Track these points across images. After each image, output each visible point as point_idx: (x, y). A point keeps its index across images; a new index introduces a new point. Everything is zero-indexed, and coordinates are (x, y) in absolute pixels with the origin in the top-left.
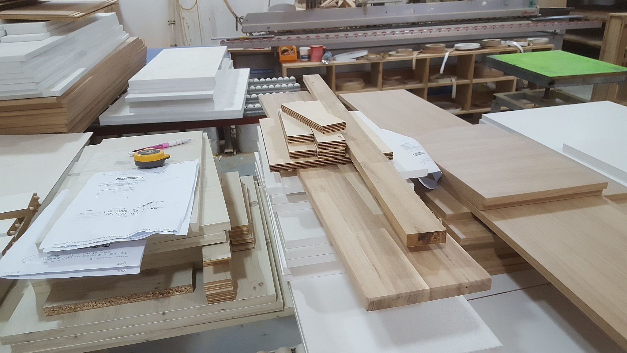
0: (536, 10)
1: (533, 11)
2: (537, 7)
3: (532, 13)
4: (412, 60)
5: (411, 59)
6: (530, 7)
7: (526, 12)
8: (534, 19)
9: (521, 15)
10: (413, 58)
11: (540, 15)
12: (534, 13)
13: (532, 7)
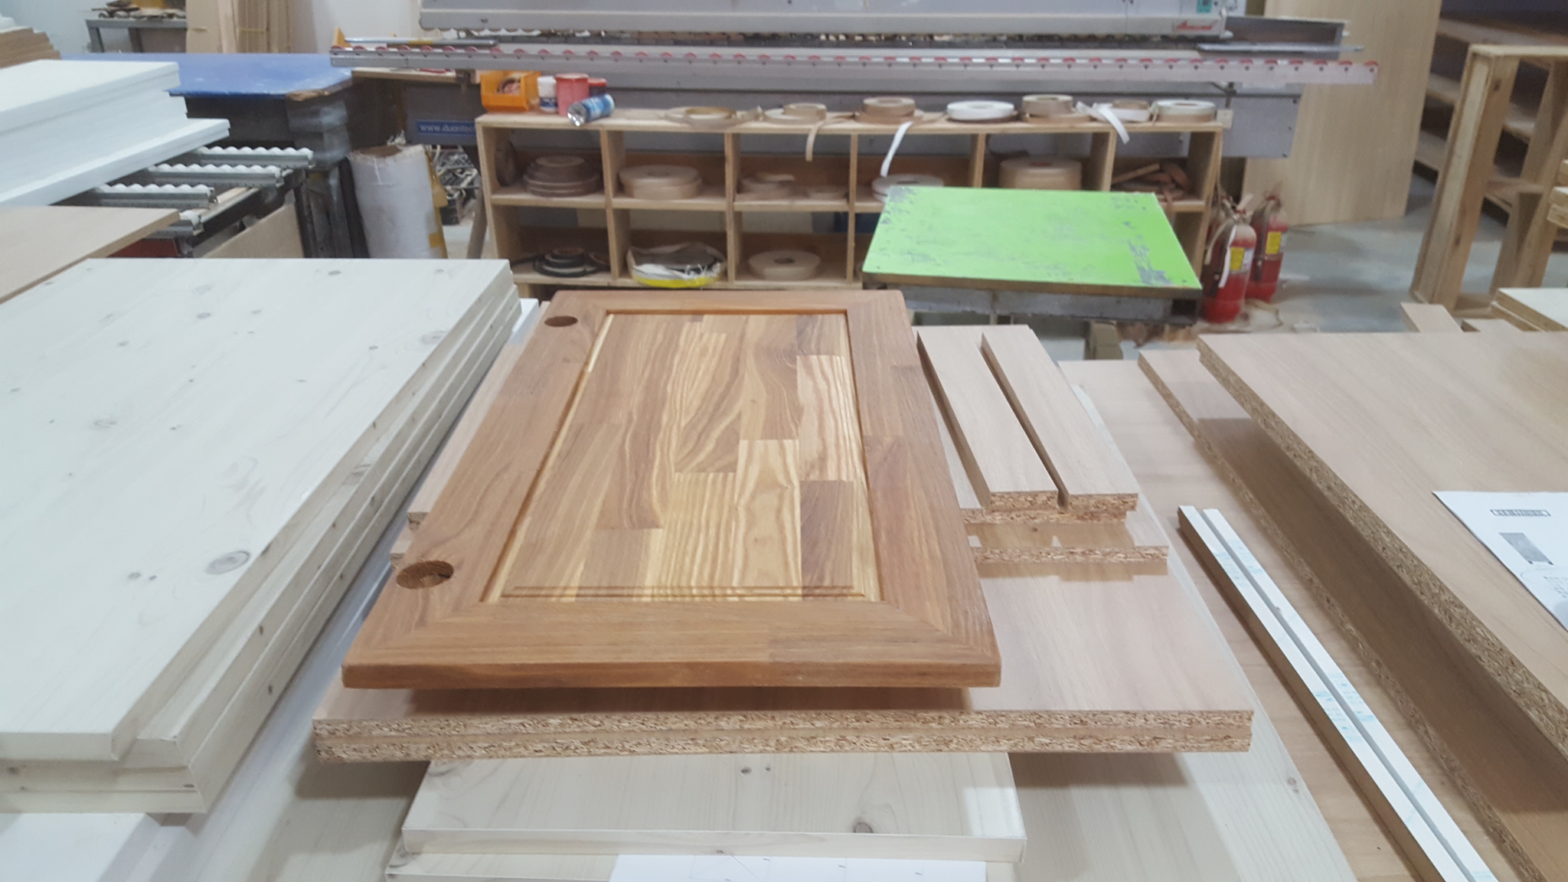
0: (1216, 21)
1: (1207, 24)
2: (1220, 13)
3: (1204, 28)
4: (805, 137)
5: (804, 132)
6: (1200, 10)
7: (1184, 25)
8: (1207, 47)
9: (1168, 31)
10: (810, 130)
11: (1229, 34)
12: (1209, 28)
13: (1208, 11)
